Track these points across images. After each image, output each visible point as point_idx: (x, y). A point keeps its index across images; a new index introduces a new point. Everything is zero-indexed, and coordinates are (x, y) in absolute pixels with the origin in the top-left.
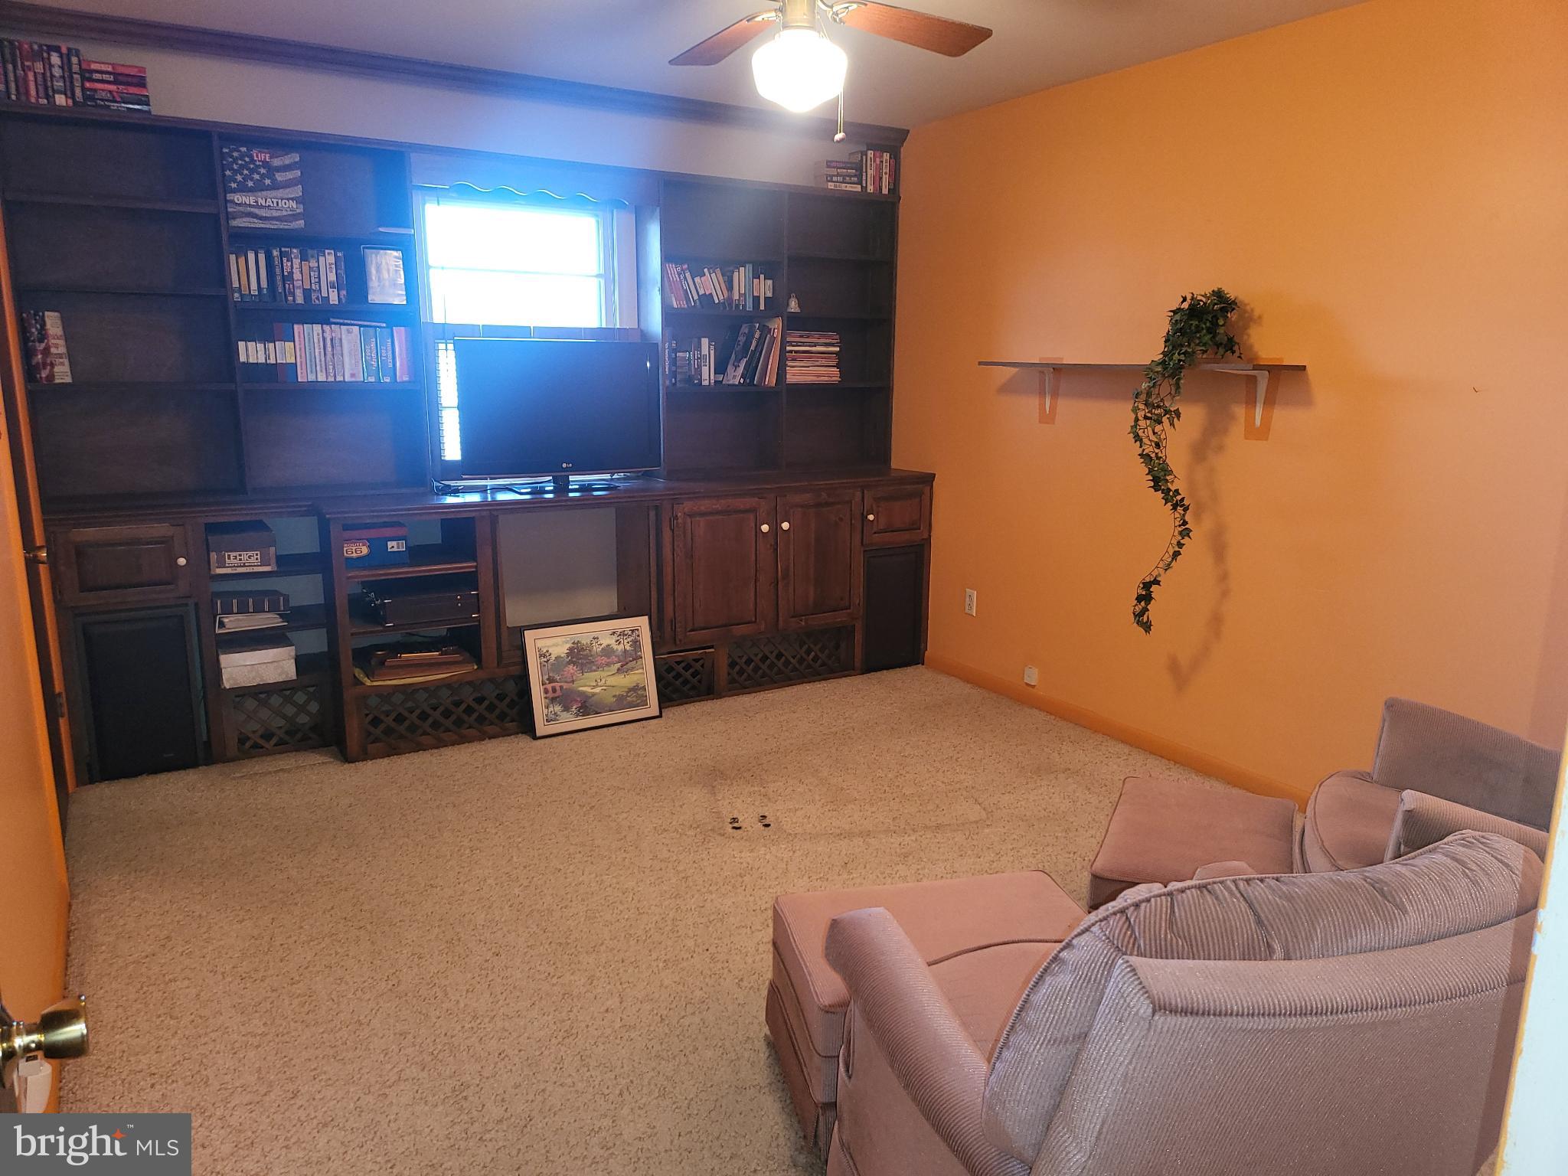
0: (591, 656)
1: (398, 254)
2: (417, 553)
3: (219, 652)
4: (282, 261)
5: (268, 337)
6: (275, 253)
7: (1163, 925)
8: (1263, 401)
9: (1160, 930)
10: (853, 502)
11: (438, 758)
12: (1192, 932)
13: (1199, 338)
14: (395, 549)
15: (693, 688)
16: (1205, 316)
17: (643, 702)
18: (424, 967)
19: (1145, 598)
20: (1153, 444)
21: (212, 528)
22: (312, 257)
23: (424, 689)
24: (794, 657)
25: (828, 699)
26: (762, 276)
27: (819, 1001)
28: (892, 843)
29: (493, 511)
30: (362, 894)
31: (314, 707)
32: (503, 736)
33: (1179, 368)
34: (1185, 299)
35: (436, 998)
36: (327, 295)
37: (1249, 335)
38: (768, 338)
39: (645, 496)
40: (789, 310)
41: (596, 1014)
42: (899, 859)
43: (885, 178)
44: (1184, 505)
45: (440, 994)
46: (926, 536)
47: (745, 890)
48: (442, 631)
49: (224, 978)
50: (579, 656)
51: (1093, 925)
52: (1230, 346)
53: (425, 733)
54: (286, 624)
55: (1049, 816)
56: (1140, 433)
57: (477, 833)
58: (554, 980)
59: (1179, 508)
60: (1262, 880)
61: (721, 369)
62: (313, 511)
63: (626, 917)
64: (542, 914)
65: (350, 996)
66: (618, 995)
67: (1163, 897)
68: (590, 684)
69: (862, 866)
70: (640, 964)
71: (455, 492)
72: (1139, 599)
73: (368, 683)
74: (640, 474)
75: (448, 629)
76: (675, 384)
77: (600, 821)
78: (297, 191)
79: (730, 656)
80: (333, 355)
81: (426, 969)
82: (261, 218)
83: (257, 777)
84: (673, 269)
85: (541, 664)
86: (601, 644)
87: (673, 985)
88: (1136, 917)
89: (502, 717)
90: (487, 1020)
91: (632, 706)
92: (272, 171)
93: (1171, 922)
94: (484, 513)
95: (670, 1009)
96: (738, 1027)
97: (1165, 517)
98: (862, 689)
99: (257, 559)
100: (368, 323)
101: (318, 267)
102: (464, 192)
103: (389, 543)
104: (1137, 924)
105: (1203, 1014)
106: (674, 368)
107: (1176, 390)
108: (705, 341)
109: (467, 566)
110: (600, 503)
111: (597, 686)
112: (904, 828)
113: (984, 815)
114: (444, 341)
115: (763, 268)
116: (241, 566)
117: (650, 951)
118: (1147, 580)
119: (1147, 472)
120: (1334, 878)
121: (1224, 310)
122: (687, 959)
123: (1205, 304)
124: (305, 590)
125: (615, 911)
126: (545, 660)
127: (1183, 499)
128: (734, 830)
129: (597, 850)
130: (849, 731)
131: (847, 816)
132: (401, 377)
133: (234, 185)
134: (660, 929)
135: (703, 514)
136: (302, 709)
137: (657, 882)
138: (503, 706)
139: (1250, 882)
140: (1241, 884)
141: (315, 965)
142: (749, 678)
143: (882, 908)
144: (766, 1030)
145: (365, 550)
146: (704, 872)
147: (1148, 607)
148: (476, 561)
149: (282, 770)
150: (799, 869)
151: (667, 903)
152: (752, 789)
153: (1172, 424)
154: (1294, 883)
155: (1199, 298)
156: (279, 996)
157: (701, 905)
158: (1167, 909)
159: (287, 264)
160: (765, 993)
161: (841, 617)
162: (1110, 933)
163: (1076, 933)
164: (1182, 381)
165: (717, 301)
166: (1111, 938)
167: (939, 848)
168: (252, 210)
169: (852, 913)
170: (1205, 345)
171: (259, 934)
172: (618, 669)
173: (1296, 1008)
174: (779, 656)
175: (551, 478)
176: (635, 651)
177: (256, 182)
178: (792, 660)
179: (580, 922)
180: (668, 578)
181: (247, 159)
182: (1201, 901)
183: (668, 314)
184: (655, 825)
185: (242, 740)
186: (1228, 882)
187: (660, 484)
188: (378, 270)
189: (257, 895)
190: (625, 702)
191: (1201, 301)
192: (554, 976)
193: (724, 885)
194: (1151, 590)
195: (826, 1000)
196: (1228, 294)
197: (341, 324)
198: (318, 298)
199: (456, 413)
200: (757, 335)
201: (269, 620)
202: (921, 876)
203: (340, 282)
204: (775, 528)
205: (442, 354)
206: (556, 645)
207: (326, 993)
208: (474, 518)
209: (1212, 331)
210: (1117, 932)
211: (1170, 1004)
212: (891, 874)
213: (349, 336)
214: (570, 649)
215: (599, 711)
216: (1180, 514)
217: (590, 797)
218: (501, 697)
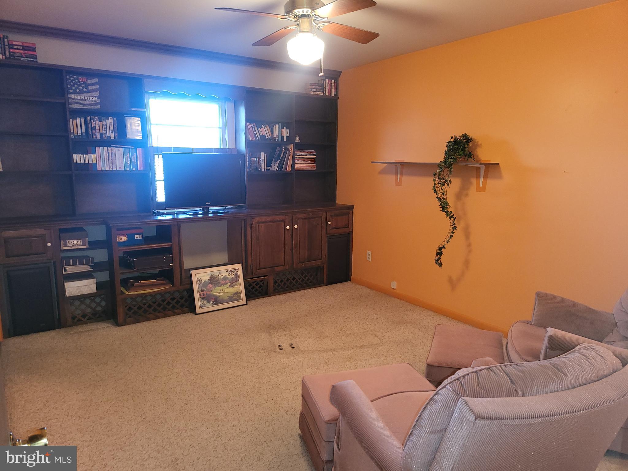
0: (218, 280)
1: (139, 119)
2: (147, 240)
3: (65, 282)
4: (91, 122)
5: (85, 152)
6: (88, 118)
7: (475, 384)
8: (483, 177)
9: (474, 387)
10: (322, 217)
11: (156, 323)
12: (487, 386)
13: (458, 153)
14: (138, 238)
15: (260, 292)
16: (460, 144)
17: (240, 299)
18: (156, 410)
19: (440, 254)
20: (442, 194)
21: (62, 231)
22: (104, 120)
23: (150, 295)
24: (300, 279)
25: (314, 296)
26: (285, 128)
27: (324, 419)
28: (344, 354)
29: (179, 222)
30: (128, 381)
31: (103, 303)
32: (182, 314)
33: (451, 164)
34: (452, 138)
35: (162, 423)
36: (109, 135)
37: (477, 152)
38: (287, 152)
39: (240, 215)
40: (296, 141)
41: (229, 428)
42: (347, 360)
43: (333, 90)
44: (454, 217)
45: (164, 422)
46: (351, 230)
47: (286, 374)
48: (157, 271)
49: (72, 418)
50: (214, 280)
51: (447, 385)
52: (470, 155)
53: (150, 313)
54: (92, 269)
55: (405, 341)
56: (437, 189)
57: (174, 354)
58: (211, 414)
59: (452, 218)
60: (511, 365)
61: (269, 164)
62: (105, 223)
63: (239, 387)
64: (204, 387)
65: (126, 423)
66: (237, 419)
67: (474, 373)
68: (218, 292)
69: (332, 363)
70: (245, 406)
71: (163, 214)
72: (437, 254)
73: (127, 293)
74: (237, 207)
75: (159, 270)
76: (251, 171)
77: (225, 348)
78: (98, 94)
79: (274, 279)
80: (112, 160)
81: (157, 411)
82: (82, 104)
83: (81, 333)
84: (250, 125)
85: (198, 284)
86: (222, 276)
87: (260, 414)
88: (464, 381)
89: (182, 306)
90: (184, 431)
91: (235, 300)
92: (87, 85)
93: (478, 383)
94: (175, 223)
95: (259, 424)
96: (287, 431)
97: (447, 222)
98: (327, 292)
99: (80, 243)
100: (126, 147)
101: (106, 124)
102: (166, 94)
103: (135, 236)
104: (465, 385)
105: (495, 419)
106: (250, 164)
107: (450, 173)
108: (263, 154)
109: (168, 245)
110: (220, 219)
111: (221, 292)
112: (348, 347)
113: (379, 342)
114: (157, 154)
115: (286, 125)
116: (74, 246)
117: (249, 401)
118: (440, 246)
119: (440, 204)
120: (539, 364)
121: (467, 142)
122: (265, 403)
123: (460, 139)
124: (101, 255)
125: (234, 385)
126: (200, 282)
127: (453, 215)
128: (280, 350)
129: (225, 359)
130: (323, 308)
131: (325, 343)
132: (140, 168)
133: (71, 91)
134: (253, 391)
135: (264, 222)
136: (98, 304)
137: (250, 372)
138: (182, 301)
139: (506, 366)
140: (503, 367)
141: (110, 411)
142: (282, 288)
143: (352, 380)
144: (299, 431)
145: (126, 239)
146: (269, 368)
147: (441, 257)
148: (172, 242)
149: (91, 330)
150: (308, 365)
151: (255, 381)
152: (286, 333)
153: (448, 186)
154: (524, 366)
155: (458, 137)
156: (96, 424)
157: (269, 381)
158: (476, 378)
159: (93, 123)
160: (299, 416)
161: (318, 263)
162: (454, 388)
163: (440, 388)
164: (452, 169)
165: (267, 138)
166: (455, 390)
167: (363, 355)
168: (79, 101)
169: (340, 383)
170: (460, 155)
171: (86, 399)
172: (230, 286)
173: (530, 416)
174: (294, 279)
175: (201, 208)
176: (236, 278)
177: (80, 90)
178: (299, 280)
179: (219, 390)
180: (249, 248)
181: (77, 81)
182: (489, 374)
183: (248, 143)
184: (248, 349)
185: (73, 318)
186: (498, 366)
187: (245, 210)
188: (131, 125)
189: (84, 382)
190: (232, 299)
191: (459, 138)
192: (210, 412)
193: (277, 372)
194: (442, 250)
195: (327, 418)
196: (468, 135)
197: (115, 147)
198: (106, 137)
199: (162, 183)
200: (283, 151)
201: (85, 268)
202: (356, 367)
203: (115, 130)
204: (292, 227)
205: (156, 159)
206: (204, 276)
207: (116, 422)
208: (171, 225)
209: (463, 150)
210: (457, 388)
211: (482, 416)
212: (345, 366)
213: (119, 152)
214: (210, 278)
215: (222, 303)
216: (452, 220)
217: (220, 338)
218: (182, 298)
